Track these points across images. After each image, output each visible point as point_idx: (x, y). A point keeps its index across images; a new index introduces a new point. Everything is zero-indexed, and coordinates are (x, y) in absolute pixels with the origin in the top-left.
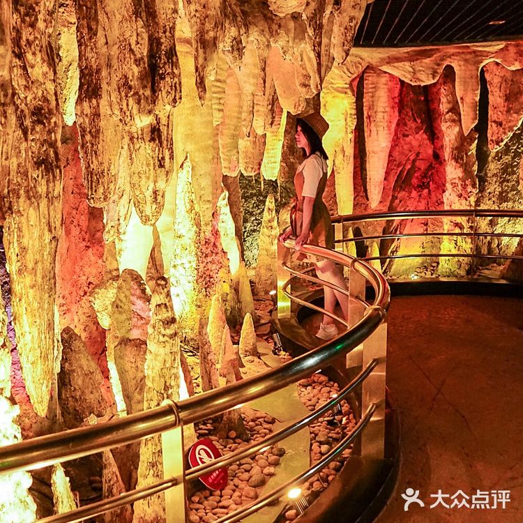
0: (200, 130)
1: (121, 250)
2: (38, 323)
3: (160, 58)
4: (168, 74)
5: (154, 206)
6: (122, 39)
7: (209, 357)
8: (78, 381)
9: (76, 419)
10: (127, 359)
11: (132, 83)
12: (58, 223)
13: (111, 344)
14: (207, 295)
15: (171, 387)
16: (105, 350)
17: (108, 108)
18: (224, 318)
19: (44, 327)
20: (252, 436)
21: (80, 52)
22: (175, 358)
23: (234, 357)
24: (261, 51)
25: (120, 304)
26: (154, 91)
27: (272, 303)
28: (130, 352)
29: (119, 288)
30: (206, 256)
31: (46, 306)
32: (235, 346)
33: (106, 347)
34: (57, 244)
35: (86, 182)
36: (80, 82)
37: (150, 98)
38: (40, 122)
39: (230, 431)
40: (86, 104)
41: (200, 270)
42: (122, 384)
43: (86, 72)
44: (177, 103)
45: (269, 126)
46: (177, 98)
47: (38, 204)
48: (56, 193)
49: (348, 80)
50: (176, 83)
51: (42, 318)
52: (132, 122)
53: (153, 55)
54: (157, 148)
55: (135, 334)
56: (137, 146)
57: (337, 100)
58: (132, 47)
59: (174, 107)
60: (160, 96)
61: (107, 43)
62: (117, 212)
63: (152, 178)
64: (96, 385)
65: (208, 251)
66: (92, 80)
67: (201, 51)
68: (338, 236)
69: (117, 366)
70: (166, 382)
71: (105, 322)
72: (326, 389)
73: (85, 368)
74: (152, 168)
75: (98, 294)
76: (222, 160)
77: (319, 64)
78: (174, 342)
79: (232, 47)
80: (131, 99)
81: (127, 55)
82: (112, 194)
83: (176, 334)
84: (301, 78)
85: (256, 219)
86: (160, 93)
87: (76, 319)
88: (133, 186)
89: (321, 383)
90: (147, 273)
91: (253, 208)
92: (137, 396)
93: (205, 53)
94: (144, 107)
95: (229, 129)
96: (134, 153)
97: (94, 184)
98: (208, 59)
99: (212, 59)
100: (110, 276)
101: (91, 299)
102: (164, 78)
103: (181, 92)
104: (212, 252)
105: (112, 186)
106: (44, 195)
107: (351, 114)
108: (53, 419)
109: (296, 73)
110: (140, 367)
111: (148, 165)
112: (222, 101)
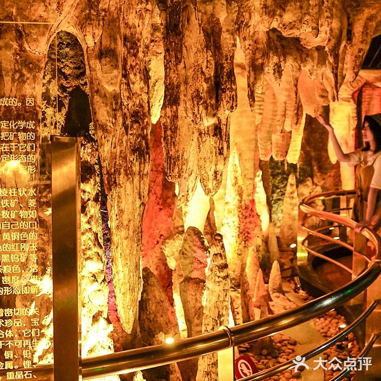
0: (247, 127)
1: (186, 212)
2: (129, 265)
3: (222, 77)
4: (228, 89)
5: (215, 182)
6: (196, 64)
7: (248, 293)
8: (152, 307)
9: (149, 335)
10: (189, 292)
11: (203, 95)
12: (146, 193)
13: (176, 281)
14: (245, 246)
15: (223, 315)
16: (171, 284)
17: (184, 112)
18: (258, 264)
19: (133, 268)
20: (280, 354)
21: (166, 74)
22: (226, 294)
23: (265, 293)
24: (294, 73)
25: (185, 252)
26: (217, 101)
27: (293, 254)
28: (191, 288)
29: (185, 240)
30: (246, 218)
31: (135, 252)
32: (266, 285)
33: (172, 283)
34: (145, 208)
35: (166, 164)
36: (165, 94)
37: (214, 106)
38: (137, 122)
39: (262, 349)
40: (168, 109)
41: (241, 228)
42: (185, 311)
43: (169, 87)
44: (234, 110)
45: (295, 125)
46: (234, 105)
47: (133, 179)
48: (145, 172)
49: (351, 92)
50: (233, 95)
51: (132, 261)
52: (201, 122)
53: (217, 75)
54: (218, 141)
55: (195, 275)
56: (204, 139)
57: (343, 107)
58: (204, 70)
59: (232, 112)
60: (222, 105)
61: (185, 67)
62: (187, 185)
63: (214, 162)
64: (165, 311)
65: (247, 214)
66: (173, 93)
67: (252, 73)
68: (343, 205)
69: (181, 297)
70: (219, 312)
71: (172, 264)
72: (335, 321)
73: (158, 298)
74: (214, 154)
75: (168, 243)
76: (259, 149)
77: (336, 82)
78: (226, 282)
79: (274, 70)
80: (201, 106)
81: (200, 76)
82: (184, 173)
83: (227, 276)
84: (320, 91)
85: (281, 191)
86: (222, 102)
87: (151, 261)
88: (200, 167)
89: (331, 316)
90: (204, 230)
91: (279, 183)
92: (196, 321)
93: (255, 74)
94: (210, 111)
95: (265, 127)
96: (202, 144)
97: (172, 165)
98: (257, 78)
99: (260, 79)
100: (177, 231)
101: (163, 247)
102: (225, 92)
103: (237, 101)
104: (250, 215)
105: (184, 167)
106: (137, 173)
107: (353, 117)
108: (135, 335)
109: (316, 88)
110: (198, 299)
111: (211, 153)
112: (262, 107)
